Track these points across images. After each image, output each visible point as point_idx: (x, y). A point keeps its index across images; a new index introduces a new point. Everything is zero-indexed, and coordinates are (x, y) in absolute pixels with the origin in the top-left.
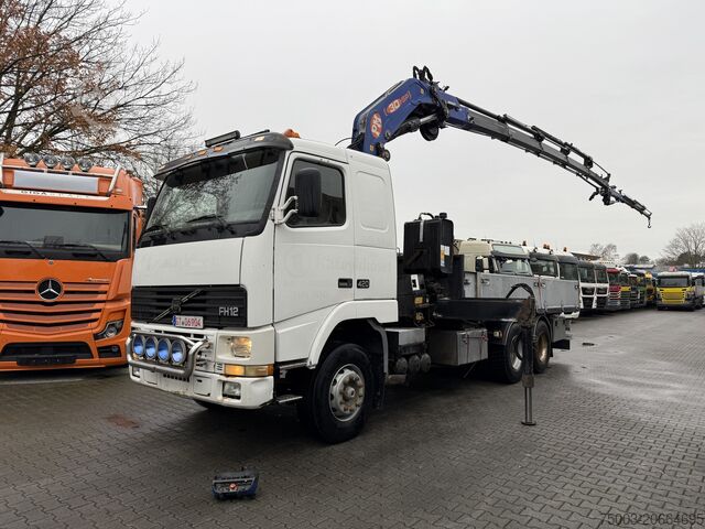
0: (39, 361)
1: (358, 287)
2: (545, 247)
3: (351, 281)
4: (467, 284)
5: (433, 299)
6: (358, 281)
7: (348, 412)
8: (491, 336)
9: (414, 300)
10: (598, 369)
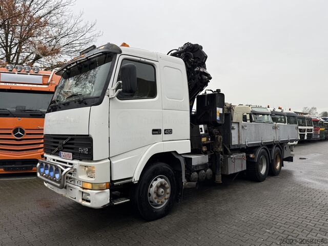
0: (14, 169)
1: (165, 134)
2: (279, 108)
3: (160, 130)
4: (233, 129)
5: (213, 138)
6: (165, 130)
7: (160, 203)
8: (248, 157)
9: (201, 139)
10: (309, 173)
